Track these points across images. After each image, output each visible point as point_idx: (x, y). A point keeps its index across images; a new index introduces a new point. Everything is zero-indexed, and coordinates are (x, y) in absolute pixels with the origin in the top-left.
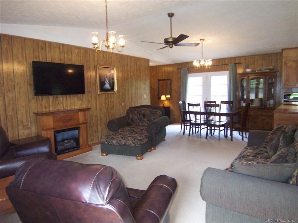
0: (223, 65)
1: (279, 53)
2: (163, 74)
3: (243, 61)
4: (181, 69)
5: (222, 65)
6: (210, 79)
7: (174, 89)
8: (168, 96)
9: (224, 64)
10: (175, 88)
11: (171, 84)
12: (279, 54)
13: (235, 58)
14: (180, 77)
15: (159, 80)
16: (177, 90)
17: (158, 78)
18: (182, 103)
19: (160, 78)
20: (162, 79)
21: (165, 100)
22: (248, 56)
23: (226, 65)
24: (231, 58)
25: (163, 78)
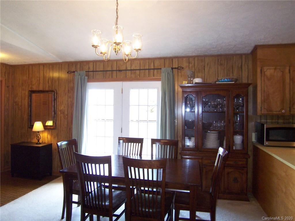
0: (151, 69)
1: (245, 54)
2: (42, 81)
3: (185, 64)
4: (74, 72)
5: (149, 69)
6: (129, 94)
7: (61, 111)
8: (50, 123)
9: (152, 67)
10: (62, 108)
11: (55, 100)
12: (244, 56)
13: (171, 59)
14: (73, 89)
15: (32, 92)
16: (66, 113)
17: (32, 88)
18: (67, 144)
19: (35, 88)
20: (37, 89)
21: (42, 131)
22: (194, 57)
23: (156, 71)
24: (164, 59)
25: (41, 88)
